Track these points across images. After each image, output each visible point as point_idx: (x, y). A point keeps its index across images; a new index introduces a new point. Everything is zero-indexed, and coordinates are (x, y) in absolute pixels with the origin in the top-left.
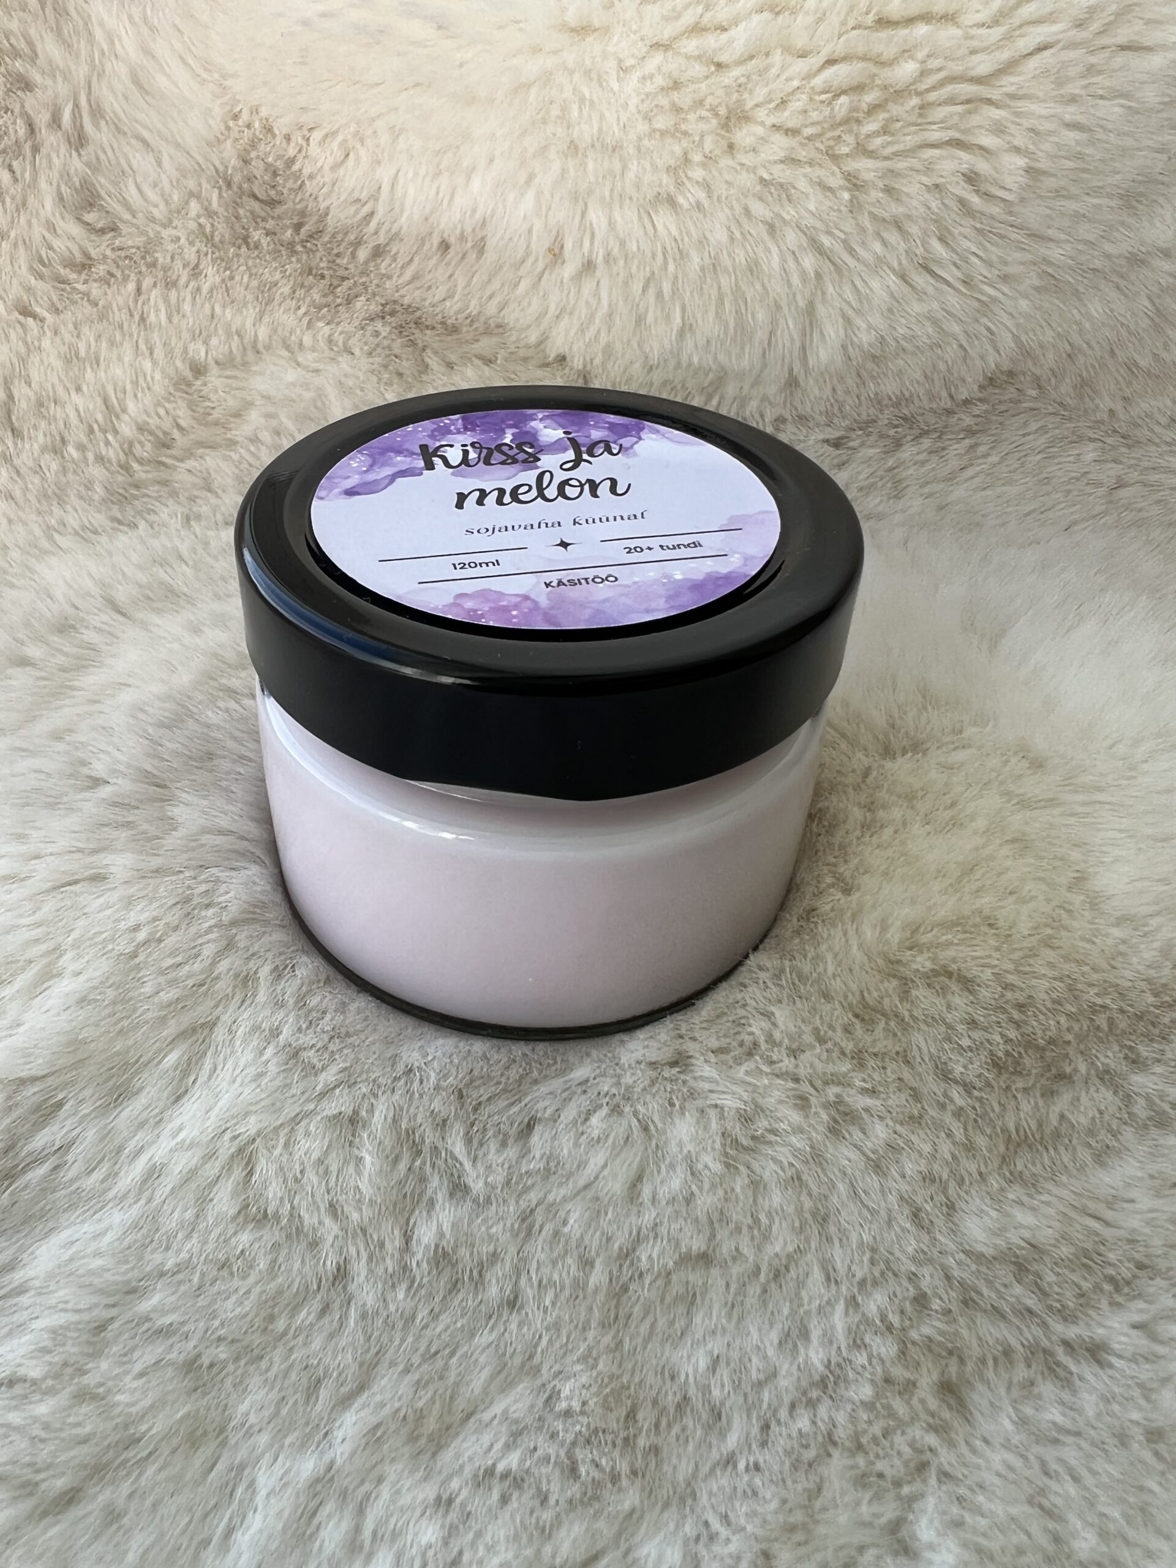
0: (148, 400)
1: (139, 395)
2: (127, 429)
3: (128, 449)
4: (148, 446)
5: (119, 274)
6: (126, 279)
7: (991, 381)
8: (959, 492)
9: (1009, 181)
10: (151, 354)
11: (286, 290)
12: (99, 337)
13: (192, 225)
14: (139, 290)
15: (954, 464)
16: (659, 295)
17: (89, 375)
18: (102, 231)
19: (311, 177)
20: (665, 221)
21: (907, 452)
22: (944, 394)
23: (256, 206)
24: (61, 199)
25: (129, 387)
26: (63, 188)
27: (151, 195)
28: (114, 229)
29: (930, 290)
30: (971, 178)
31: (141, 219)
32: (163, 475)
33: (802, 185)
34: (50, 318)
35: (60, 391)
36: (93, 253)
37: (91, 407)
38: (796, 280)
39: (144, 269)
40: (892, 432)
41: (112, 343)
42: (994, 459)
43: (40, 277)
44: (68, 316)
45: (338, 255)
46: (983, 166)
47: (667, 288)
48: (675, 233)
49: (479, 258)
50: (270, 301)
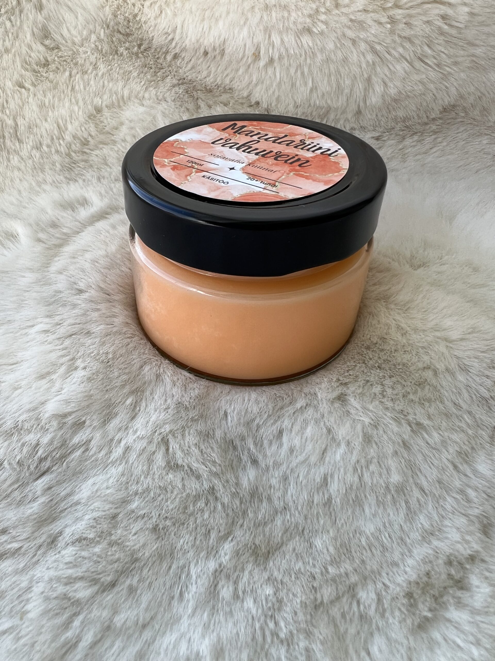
0: (77, 123)
1: (73, 121)
2: (68, 138)
3: (69, 146)
4: (78, 145)
5: (61, 69)
6: (65, 70)
7: (445, 110)
8: (430, 159)
9: (461, 18)
10: (77, 103)
11: (135, 74)
12: (54, 97)
13: (93, 46)
14: (70, 75)
15: (428, 147)
16: (303, 73)
17: (50, 113)
18: (53, 49)
19: (145, 23)
20: (306, 40)
21: (408, 142)
22: (425, 116)
23: (121, 36)
24: (34, 34)
25: (68, 119)
26: (35, 30)
27: (74, 32)
28: (58, 48)
29: (422, 69)
30: (444, 17)
31: (70, 44)
32: (85, 157)
33: (370, 22)
34: (32, 88)
35: (38, 121)
36: (49, 59)
37: (52, 128)
38: (364, 65)
39: (72, 66)
40: (401, 133)
41: (60, 100)
42: (445, 144)
43: (27, 70)
44: (40, 87)
45: (158, 58)
46: (450, 12)
47: (306, 70)
48: (311, 44)
49: (221, 58)
50: (128, 79)
